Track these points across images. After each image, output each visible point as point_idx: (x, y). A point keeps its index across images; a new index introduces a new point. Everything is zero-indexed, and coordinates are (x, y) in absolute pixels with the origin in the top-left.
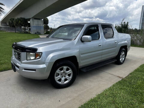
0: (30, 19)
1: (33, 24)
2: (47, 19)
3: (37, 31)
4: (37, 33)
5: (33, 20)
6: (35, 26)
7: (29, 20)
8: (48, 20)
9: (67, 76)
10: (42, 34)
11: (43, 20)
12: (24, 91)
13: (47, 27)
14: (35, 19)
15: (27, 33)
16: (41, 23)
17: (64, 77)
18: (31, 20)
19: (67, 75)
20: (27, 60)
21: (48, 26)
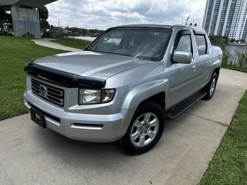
0: (11, 6)
1: (18, 18)
2: (45, 8)
3: (27, 32)
4: (26, 35)
5: (17, 10)
6: (23, 20)
7: (9, 7)
8: (47, 10)
9: (150, 131)
10: (36, 37)
11: (37, 9)
12: (68, 165)
13: (45, 25)
14: (22, 6)
15: (5, 34)
16: (34, 16)
17: (144, 132)
18: (13, 8)
19: (150, 128)
20: (79, 104)
21: (47, 23)
